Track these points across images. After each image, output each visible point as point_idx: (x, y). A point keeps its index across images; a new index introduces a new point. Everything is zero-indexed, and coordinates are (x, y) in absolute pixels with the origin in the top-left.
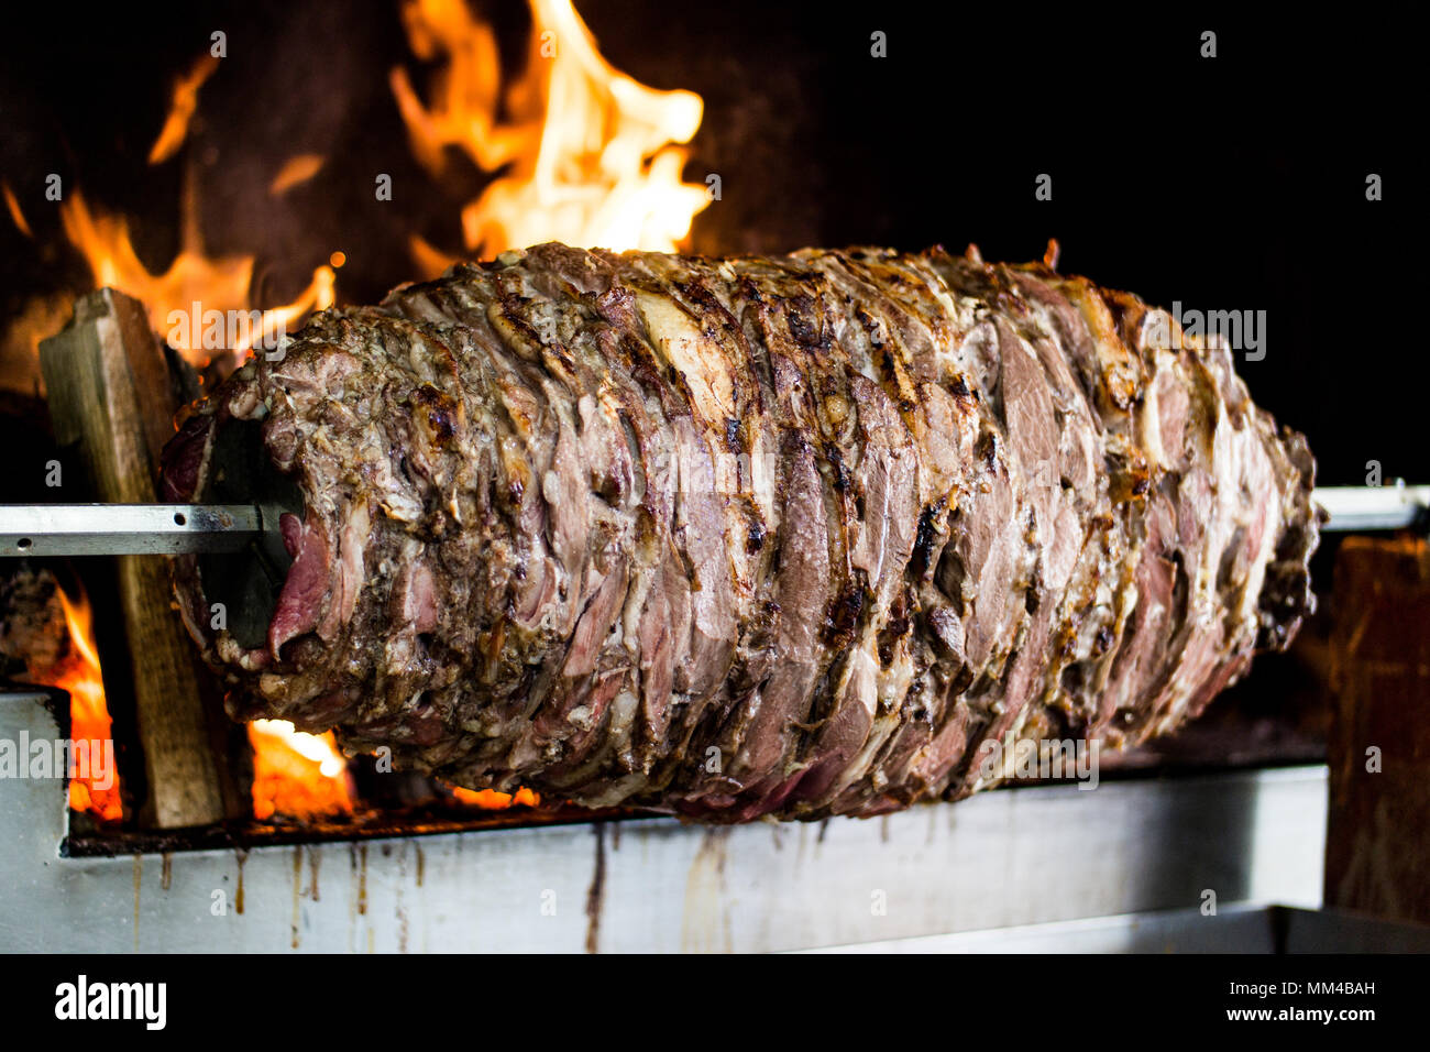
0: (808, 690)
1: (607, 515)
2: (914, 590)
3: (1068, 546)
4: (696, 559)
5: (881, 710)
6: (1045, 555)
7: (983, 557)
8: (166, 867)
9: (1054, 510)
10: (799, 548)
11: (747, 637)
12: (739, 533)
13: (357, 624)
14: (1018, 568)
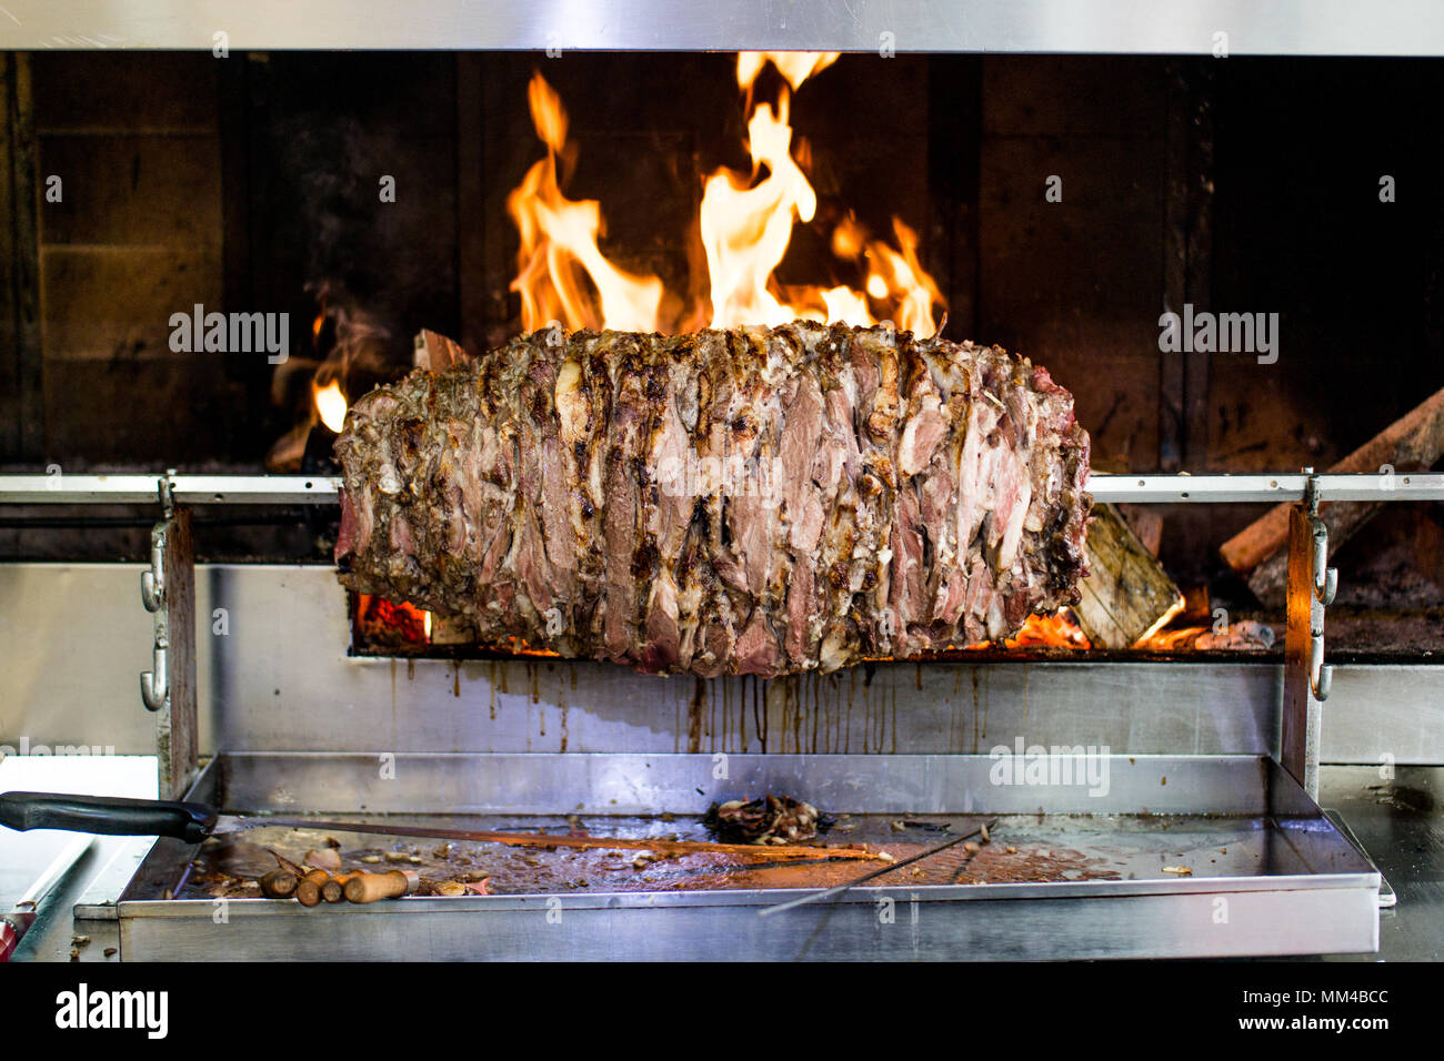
0: (632, 602)
1: (497, 495)
2: (704, 547)
3: (812, 524)
4: (548, 523)
5: (683, 616)
6: (795, 529)
7: (744, 529)
8: (411, 667)
9: (804, 499)
10: (611, 519)
11: (584, 568)
12: (576, 508)
13: (374, 547)
14: (774, 535)
